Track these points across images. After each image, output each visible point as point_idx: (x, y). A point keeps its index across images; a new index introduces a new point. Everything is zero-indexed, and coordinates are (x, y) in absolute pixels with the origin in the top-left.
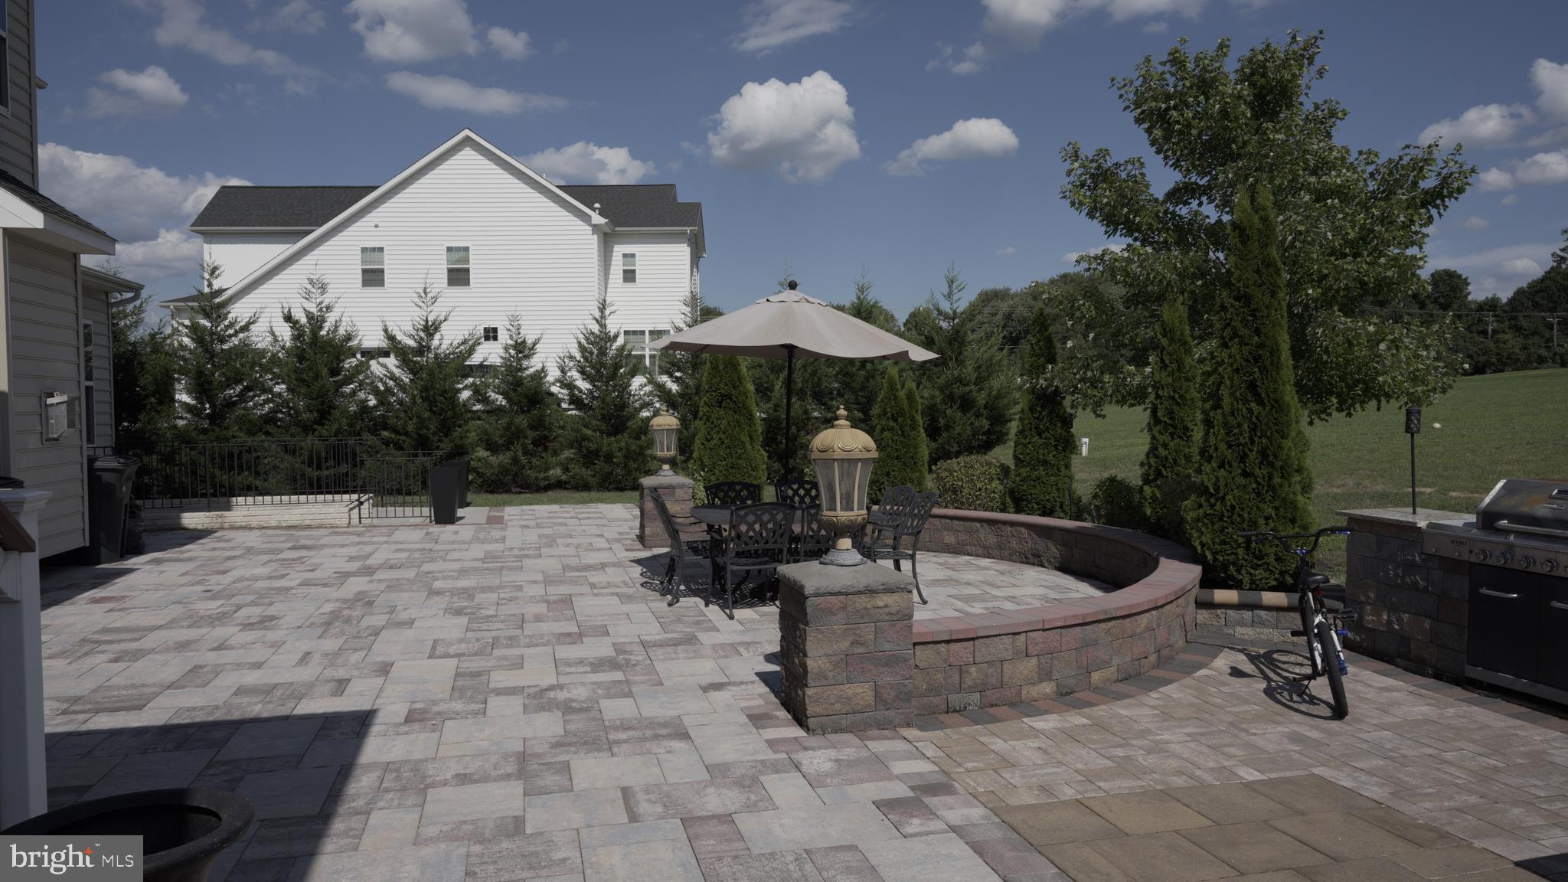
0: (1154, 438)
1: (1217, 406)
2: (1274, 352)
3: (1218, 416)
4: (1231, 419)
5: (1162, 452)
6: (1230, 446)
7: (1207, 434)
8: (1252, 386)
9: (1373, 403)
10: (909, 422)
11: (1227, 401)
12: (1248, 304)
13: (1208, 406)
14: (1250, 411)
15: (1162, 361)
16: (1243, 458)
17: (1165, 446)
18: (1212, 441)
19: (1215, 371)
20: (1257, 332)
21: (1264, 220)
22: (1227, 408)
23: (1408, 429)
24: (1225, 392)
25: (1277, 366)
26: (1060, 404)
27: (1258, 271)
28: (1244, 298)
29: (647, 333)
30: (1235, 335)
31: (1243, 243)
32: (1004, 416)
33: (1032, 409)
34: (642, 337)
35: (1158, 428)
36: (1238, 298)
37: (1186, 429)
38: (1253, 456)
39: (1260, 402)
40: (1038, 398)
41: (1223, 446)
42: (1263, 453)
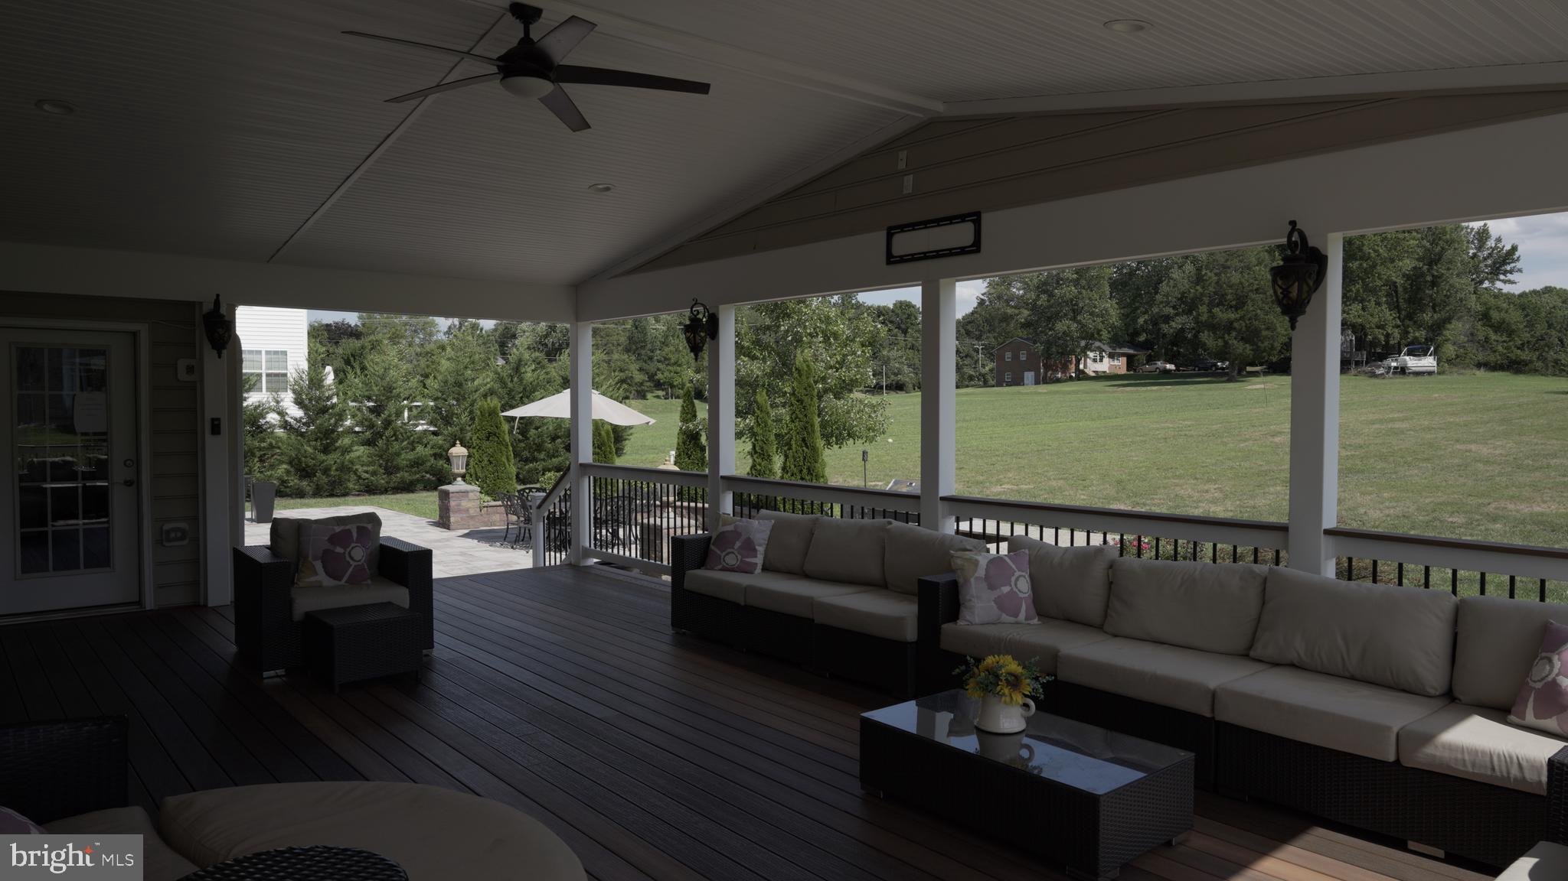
0: (754, 460)
1: (790, 449)
2: (812, 426)
3: (790, 453)
4: (795, 454)
5: (758, 467)
6: (795, 466)
7: (786, 460)
8: (804, 440)
9: (851, 440)
10: (608, 449)
11: (794, 446)
12: (802, 403)
13: (786, 448)
14: (803, 450)
15: (758, 422)
16: (801, 471)
17: (760, 465)
18: (788, 464)
19: (789, 433)
20: (806, 416)
21: (808, 366)
22: (794, 450)
23: (863, 460)
24: (793, 442)
25: (813, 431)
26: (699, 440)
27: (805, 389)
28: (800, 401)
29: (263, 353)
30: (797, 418)
31: (800, 377)
32: (622, 437)
33: (684, 443)
34: (259, 356)
35: (756, 455)
36: (798, 401)
37: (769, 456)
38: (805, 471)
39: (807, 448)
40: (688, 437)
41: (793, 466)
42: (809, 469)
